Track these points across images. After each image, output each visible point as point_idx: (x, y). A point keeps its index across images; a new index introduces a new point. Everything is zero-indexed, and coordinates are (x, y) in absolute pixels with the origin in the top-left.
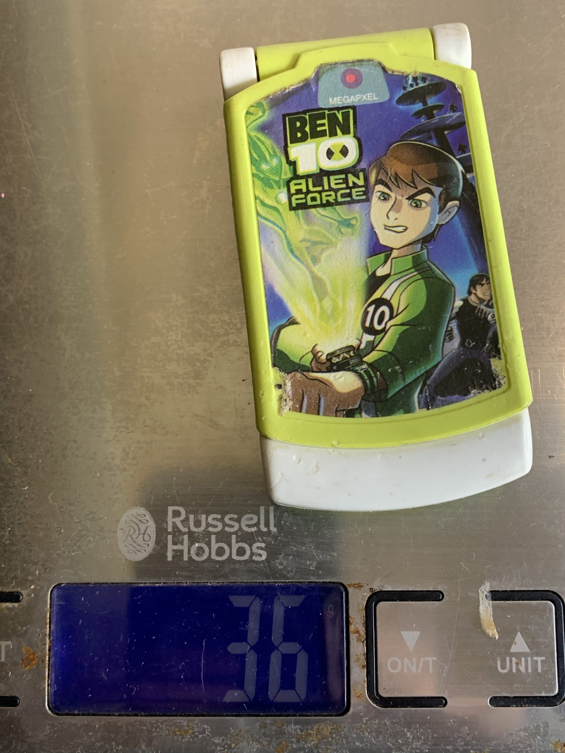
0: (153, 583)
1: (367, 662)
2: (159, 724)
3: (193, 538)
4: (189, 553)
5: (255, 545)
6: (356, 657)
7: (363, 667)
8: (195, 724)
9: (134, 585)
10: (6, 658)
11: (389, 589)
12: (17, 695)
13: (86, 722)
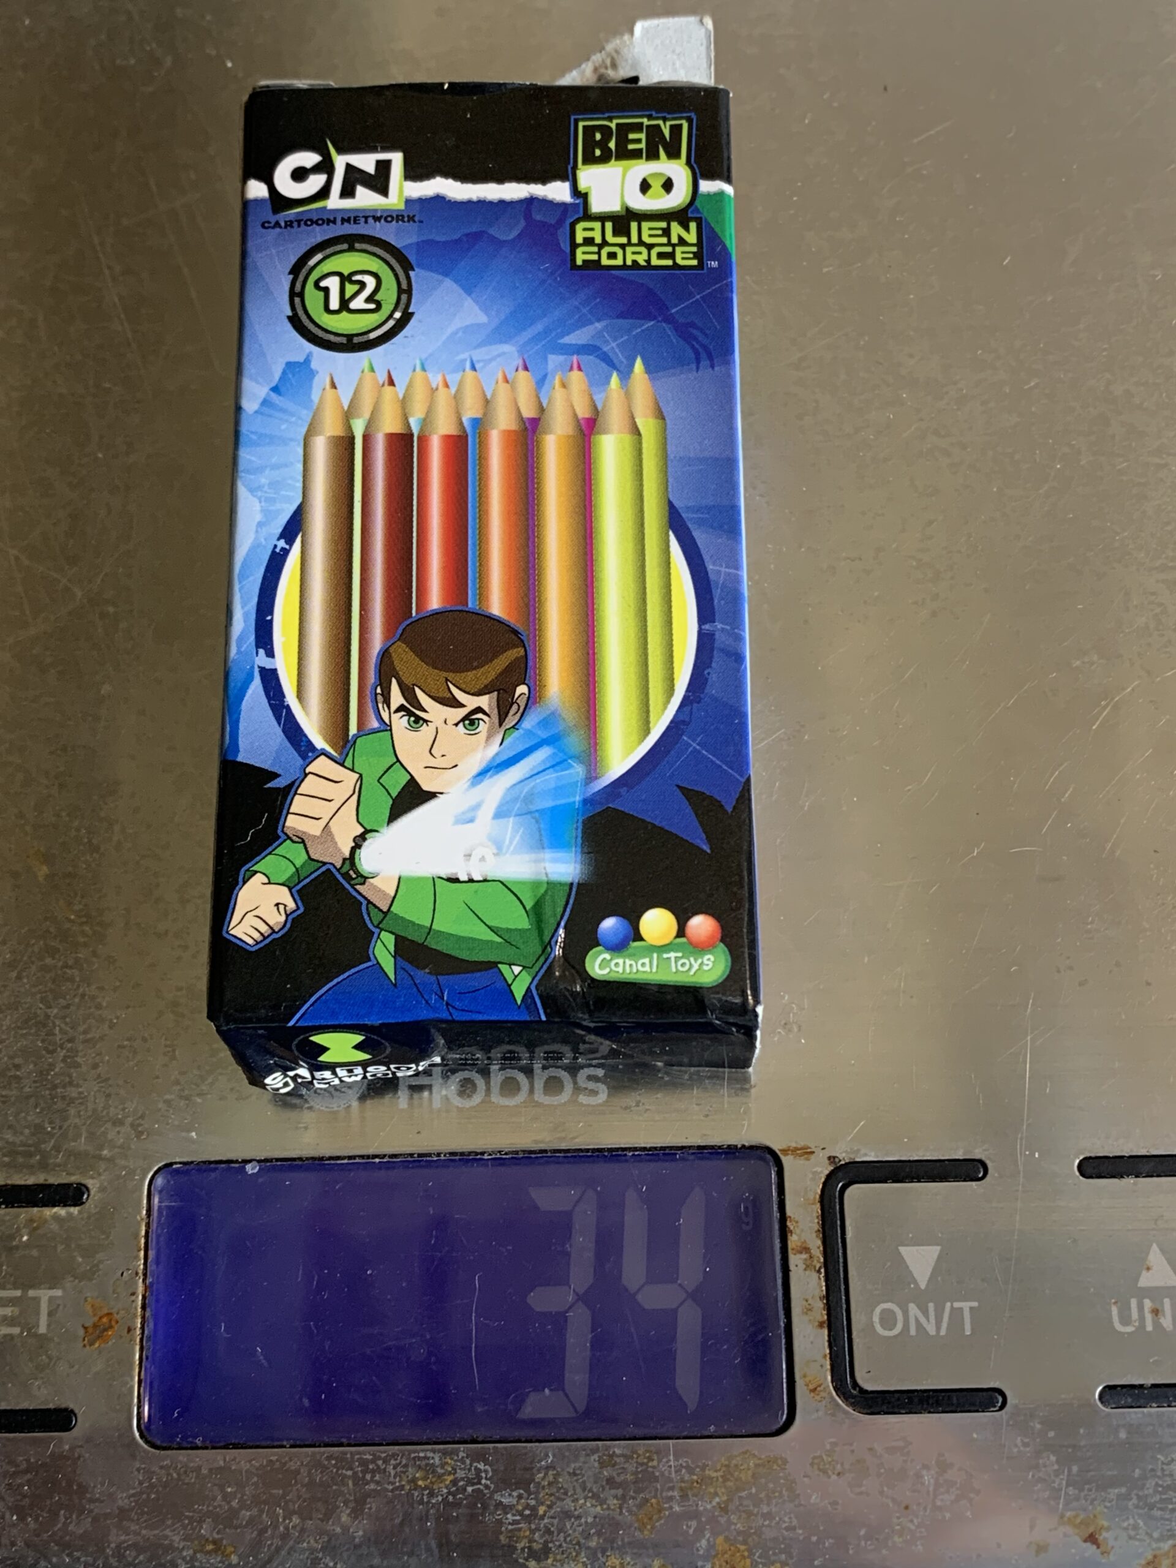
0: (368, 1157)
1: (829, 1315)
2: (380, 1462)
3: (452, 1063)
5: (582, 1074)
6: (804, 1303)
7: (821, 1325)
8: (456, 1461)
10: (49, 1325)
11: (871, 1158)
12: (71, 1406)
13: (222, 1463)
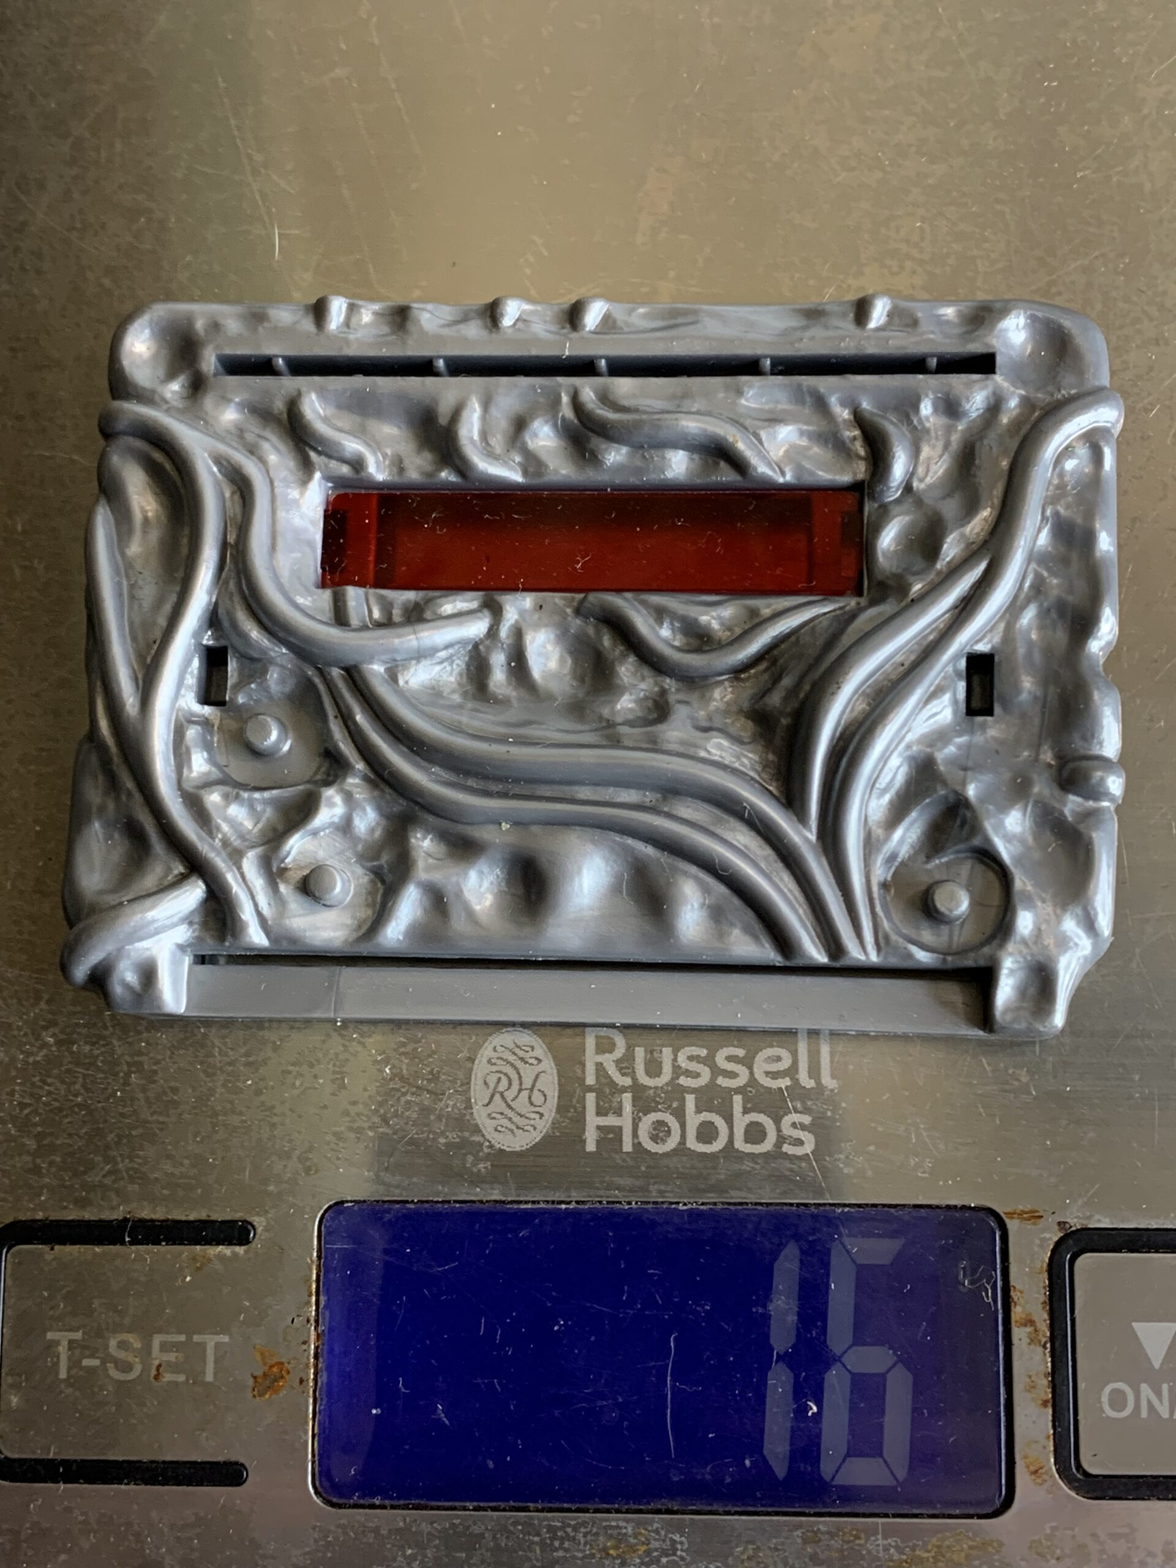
0: (553, 1202)
1: (1054, 1393)
2: (569, 1530)
3: (644, 1102)
4: (635, 1134)
5: (787, 1120)
6: (1028, 1380)
7: (1045, 1403)
8: (652, 1531)
9: (509, 1206)
10: (215, 1374)
11: (1106, 1224)
12: (242, 1460)
13: (401, 1524)
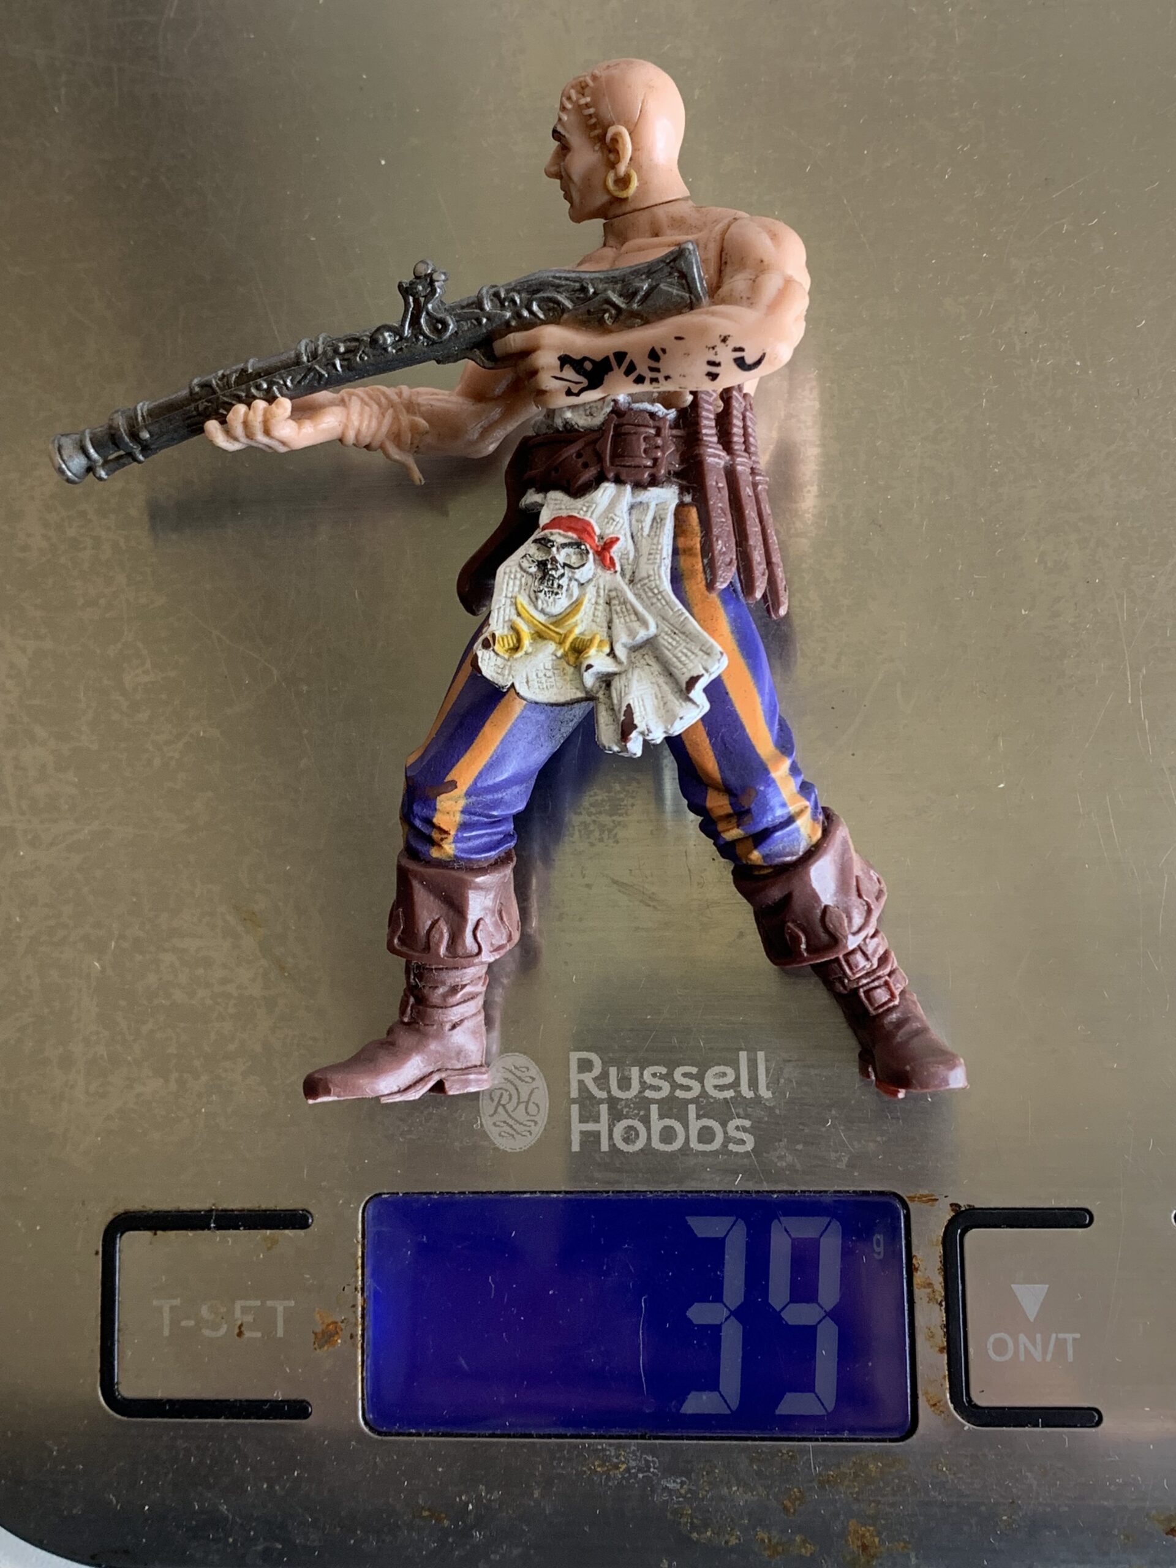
1: (948, 1341)
2: (564, 1452)
6: (927, 1330)
7: (941, 1350)
8: (628, 1453)
10: (285, 1331)
12: (308, 1399)
13: (433, 1448)
